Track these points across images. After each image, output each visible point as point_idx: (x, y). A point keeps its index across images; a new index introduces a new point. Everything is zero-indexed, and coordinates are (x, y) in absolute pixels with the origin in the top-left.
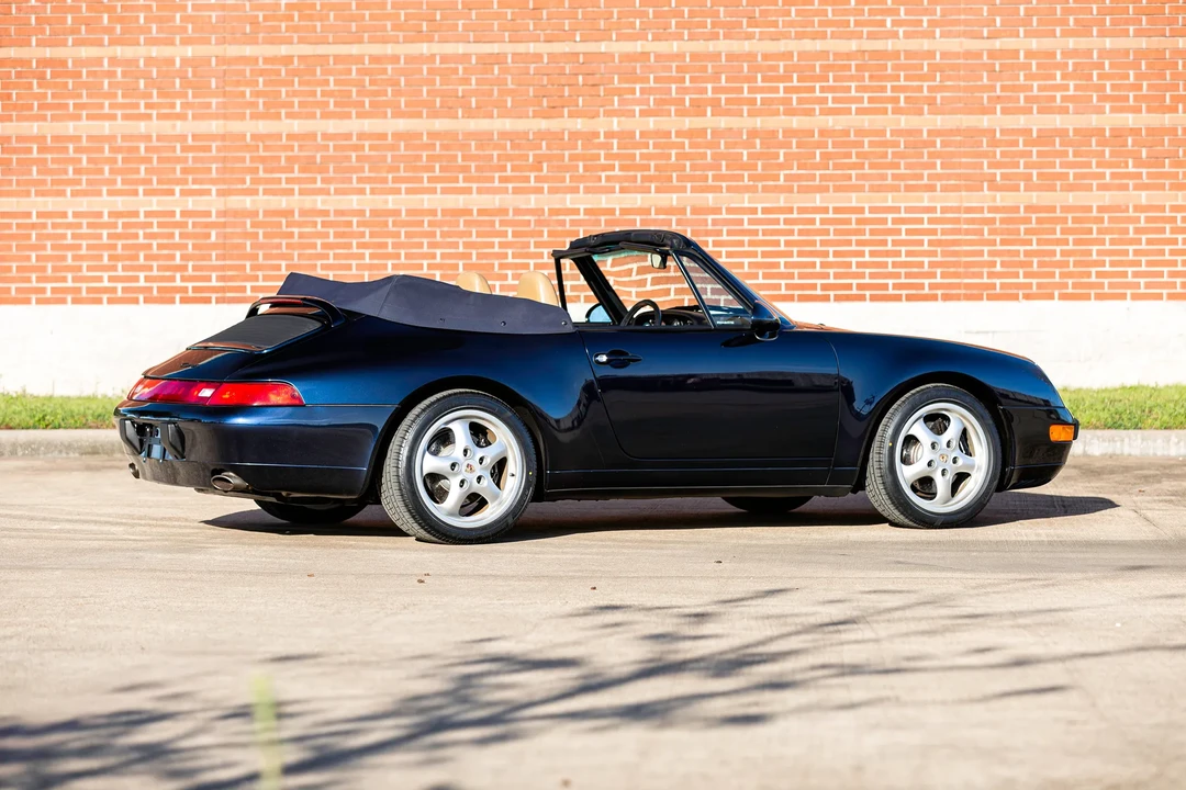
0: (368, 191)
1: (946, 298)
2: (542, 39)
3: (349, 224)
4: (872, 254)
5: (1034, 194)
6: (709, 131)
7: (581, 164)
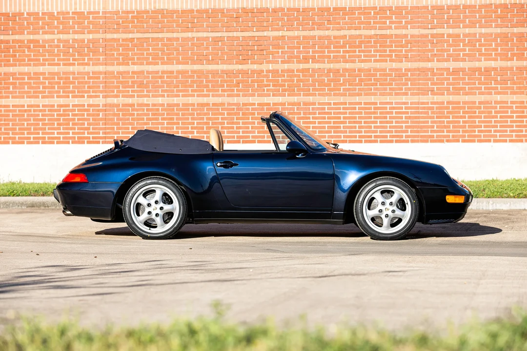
0: (166, 96)
1: (413, 141)
2: (239, 30)
3: (158, 110)
4: (381, 122)
5: (451, 96)
6: (311, 69)
7: (256, 84)
